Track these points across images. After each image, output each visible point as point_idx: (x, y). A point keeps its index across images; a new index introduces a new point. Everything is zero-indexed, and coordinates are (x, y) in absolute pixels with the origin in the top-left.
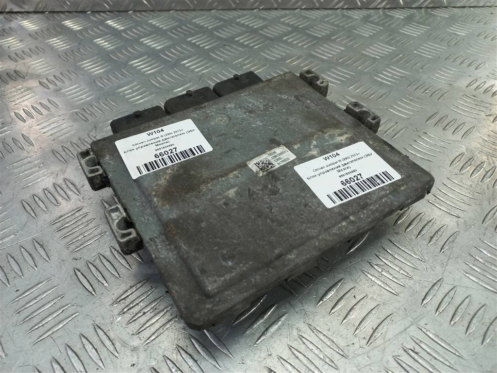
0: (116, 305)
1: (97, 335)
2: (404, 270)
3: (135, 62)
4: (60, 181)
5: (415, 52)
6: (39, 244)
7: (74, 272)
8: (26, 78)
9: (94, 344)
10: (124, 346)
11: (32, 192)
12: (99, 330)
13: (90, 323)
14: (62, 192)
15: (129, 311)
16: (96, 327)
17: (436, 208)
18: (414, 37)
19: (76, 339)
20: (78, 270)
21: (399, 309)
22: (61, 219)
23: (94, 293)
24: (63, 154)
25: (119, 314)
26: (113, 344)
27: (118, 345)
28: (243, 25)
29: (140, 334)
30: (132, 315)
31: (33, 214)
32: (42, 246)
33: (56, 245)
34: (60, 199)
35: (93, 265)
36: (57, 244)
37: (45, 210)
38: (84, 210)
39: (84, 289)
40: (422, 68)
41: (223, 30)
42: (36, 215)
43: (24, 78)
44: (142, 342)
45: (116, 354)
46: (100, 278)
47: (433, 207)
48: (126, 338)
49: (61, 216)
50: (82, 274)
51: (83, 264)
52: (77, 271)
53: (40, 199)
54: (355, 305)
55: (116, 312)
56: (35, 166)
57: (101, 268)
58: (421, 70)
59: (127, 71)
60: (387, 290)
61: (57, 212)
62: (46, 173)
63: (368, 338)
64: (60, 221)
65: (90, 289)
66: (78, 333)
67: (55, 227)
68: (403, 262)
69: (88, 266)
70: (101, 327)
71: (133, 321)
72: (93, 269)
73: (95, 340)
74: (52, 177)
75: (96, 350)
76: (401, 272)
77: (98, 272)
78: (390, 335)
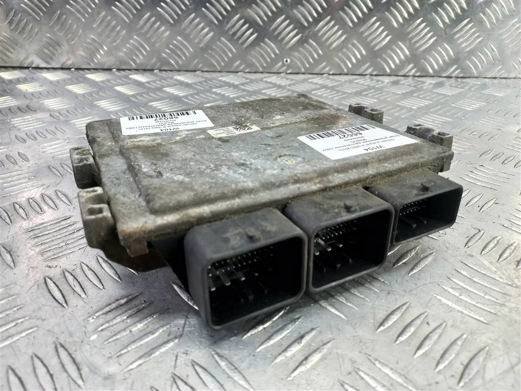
0: (93, 320)
1: (57, 357)
2: (490, 295)
3: (155, 104)
4: (50, 192)
5: (453, 105)
6: (6, 249)
7: (43, 281)
8: (37, 111)
9: (50, 368)
10: (95, 373)
11: (14, 200)
12: (61, 350)
13: (51, 340)
14: (50, 202)
15: (109, 328)
16: (59, 346)
17: (514, 233)
18: (449, 96)
19: (25, 359)
20: (50, 279)
21: (497, 340)
22: (42, 226)
23: (65, 305)
24: (61, 169)
25: (95, 331)
26: (79, 369)
27: (85, 371)
28: (270, 83)
29: (120, 358)
30: (113, 333)
31: (8, 220)
32: (9, 252)
33: (28, 251)
34: (45, 208)
35: (71, 274)
36: (30, 250)
37: (25, 217)
38: (72, 220)
39: (53, 300)
40: (464, 116)
41: (250, 85)
42: (11, 222)
43: (35, 111)
44: (121, 368)
45: (80, 382)
46: (78, 289)
47: (510, 231)
48: (98, 360)
49: (43, 224)
50: (54, 283)
51: (59, 272)
52: (48, 280)
53: (20, 207)
54: (431, 333)
55: (90, 328)
56: (24, 178)
57: (81, 278)
58: (463, 118)
59: (146, 109)
60: (472, 317)
61: (38, 220)
62: (35, 184)
63: (458, 376)
64: (39, 228)
65: (61, 300)
66: (30, 353)
67: (32, 234)
68: (486, 287)
69: (64, 274)
70: (66, 347)
71: (113, 341)
72: (70, 278)
73: (53, 362)
74: (42, 188)
75: (51, 376)
76: (487, 297)
77: (76, 281)
78: (490, 374)
